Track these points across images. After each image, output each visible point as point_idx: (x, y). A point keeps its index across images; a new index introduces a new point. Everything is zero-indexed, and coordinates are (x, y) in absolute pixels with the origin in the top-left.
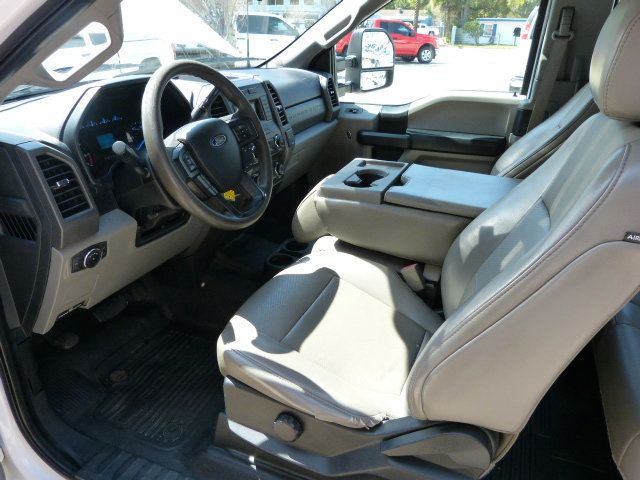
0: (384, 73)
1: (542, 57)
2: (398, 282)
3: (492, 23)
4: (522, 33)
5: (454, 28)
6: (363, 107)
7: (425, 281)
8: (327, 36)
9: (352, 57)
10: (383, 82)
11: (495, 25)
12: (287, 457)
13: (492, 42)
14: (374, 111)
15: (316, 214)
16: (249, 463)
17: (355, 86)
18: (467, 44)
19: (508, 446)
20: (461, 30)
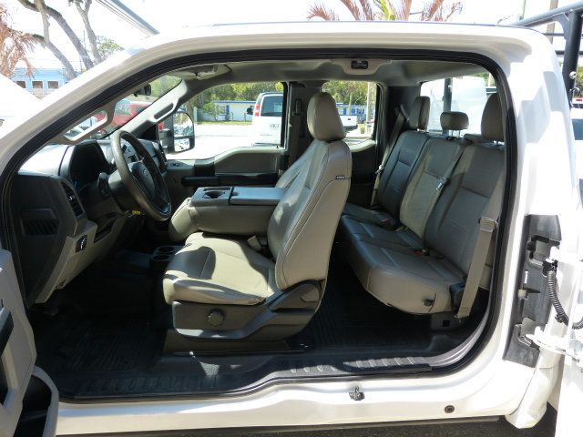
0: (188, 140)
1: (289, 125)
2: (247, 248)
3: (225, 105)
4: (255, 111)
5: (195, 109)
6: (184, 162)
7: (262, 246)
8: (157, 117)
9: (167, 130)
10: (188, 146)
11: (228, 107)
12: (217, 336)
13: (227, 120)
14: (192, 163)
15: (189, 217)
16: (191, 356)
17: (171, 149)
18: (208, 121)
19: (325, 284)
20: (202, 111)
